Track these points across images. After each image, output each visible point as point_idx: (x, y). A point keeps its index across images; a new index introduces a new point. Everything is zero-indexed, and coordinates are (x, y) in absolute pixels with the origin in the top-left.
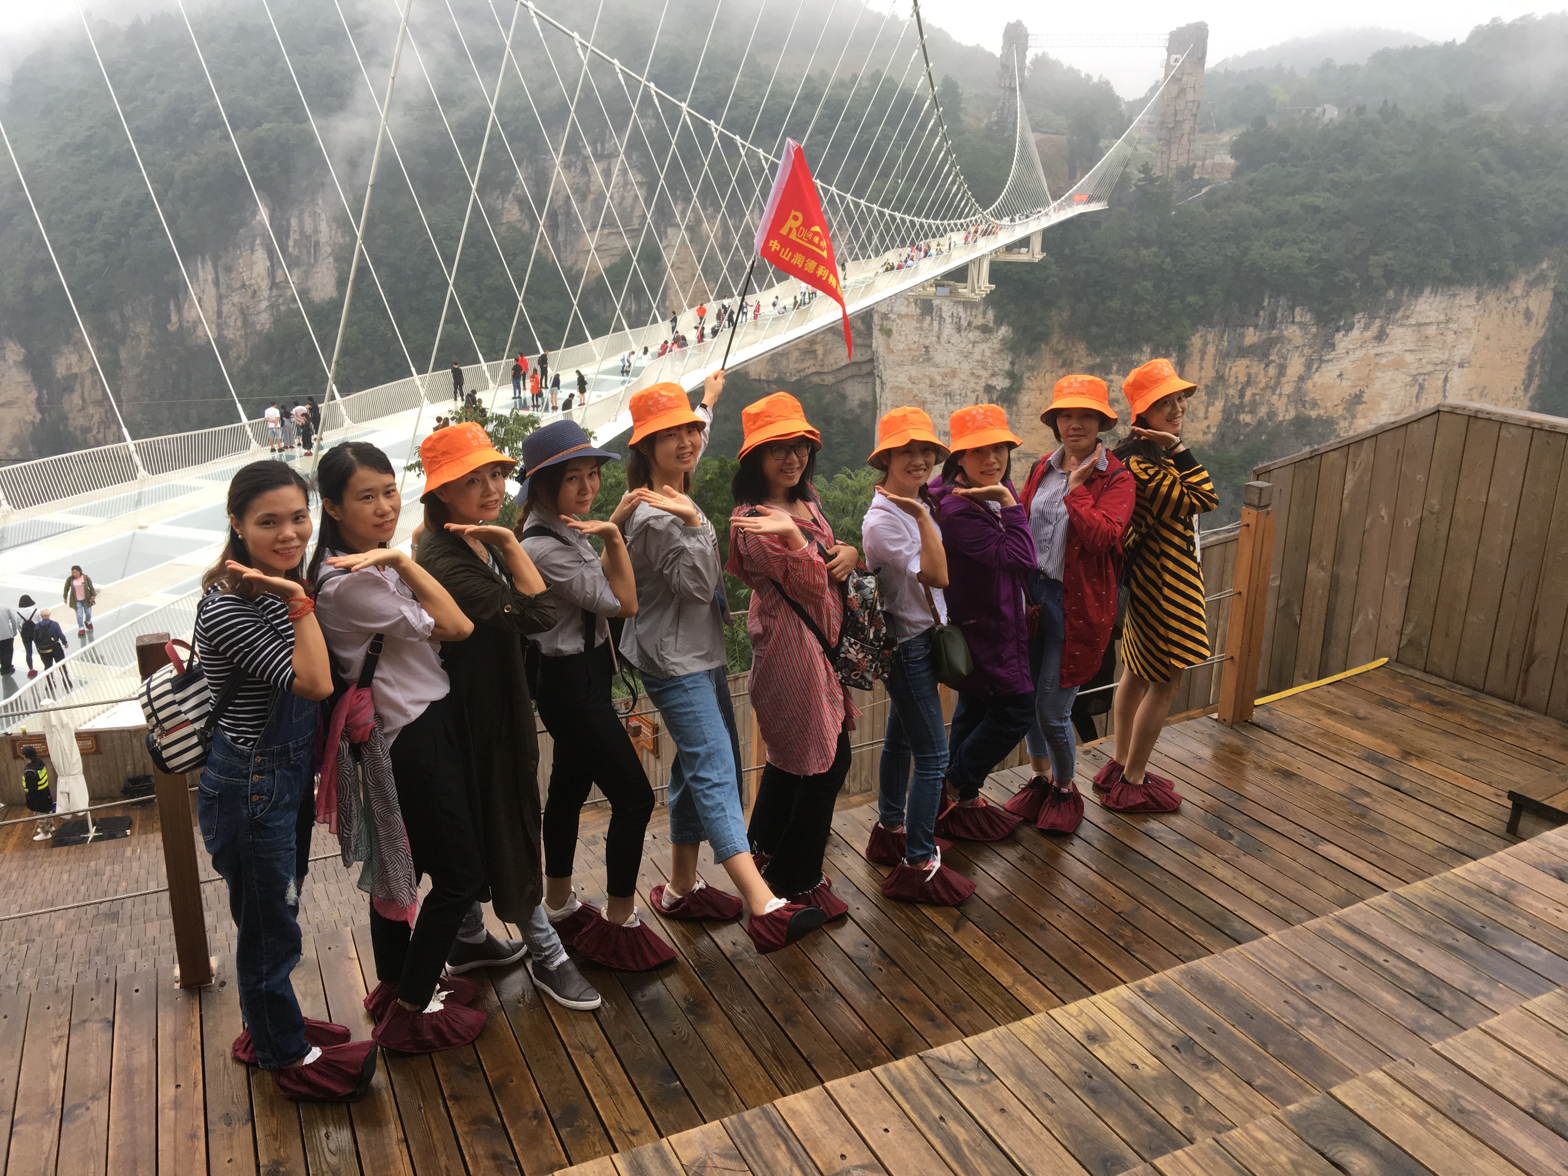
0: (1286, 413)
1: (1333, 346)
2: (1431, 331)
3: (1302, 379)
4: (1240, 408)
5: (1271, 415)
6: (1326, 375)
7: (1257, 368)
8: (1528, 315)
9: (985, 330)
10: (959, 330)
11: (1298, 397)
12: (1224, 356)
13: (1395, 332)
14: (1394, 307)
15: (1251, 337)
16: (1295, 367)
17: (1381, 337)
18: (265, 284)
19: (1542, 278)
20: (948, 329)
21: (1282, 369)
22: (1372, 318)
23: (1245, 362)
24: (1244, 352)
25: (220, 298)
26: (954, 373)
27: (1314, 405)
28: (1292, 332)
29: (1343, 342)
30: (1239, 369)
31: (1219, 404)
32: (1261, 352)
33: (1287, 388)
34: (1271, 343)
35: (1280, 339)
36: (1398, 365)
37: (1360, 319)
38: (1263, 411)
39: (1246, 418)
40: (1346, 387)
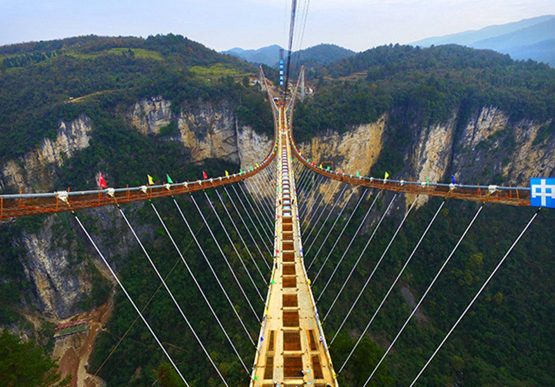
0: (334, 155)
1: (342, 139)
2: (362, 134)
3: (337, 147)
4: (324, 155)
5: (331, 156)
6: (341, 146)
7: (327, 145)
8: (380, 128)
9: (266, 142)
10: (260, 142)
11: (336, 151)
12: (320, 143)
13: (355, 135)
14: (354, 130)
15: (325, 138)
16: (335, 145)
17: (352, 136)
18: (67, 144)
19: (382, 120)
20: (257, 142)
21: (332, 145)
22: (350, 132)
23: (324, 144)
24: (324, 142)
25: (53, 149)
26: (259, 152)
27: (340, 153)
28: (334, 137)
29: (345, 138)
30: (323, 146)
31: (320, 154)
32: (327, 142)
33: (334, 149)
34: (330, 139)
35: (331, 139)
36: (356, 142)
37: (347, 133)
38: (329, 155)
39: (325, 157)
40: (346, 148)
